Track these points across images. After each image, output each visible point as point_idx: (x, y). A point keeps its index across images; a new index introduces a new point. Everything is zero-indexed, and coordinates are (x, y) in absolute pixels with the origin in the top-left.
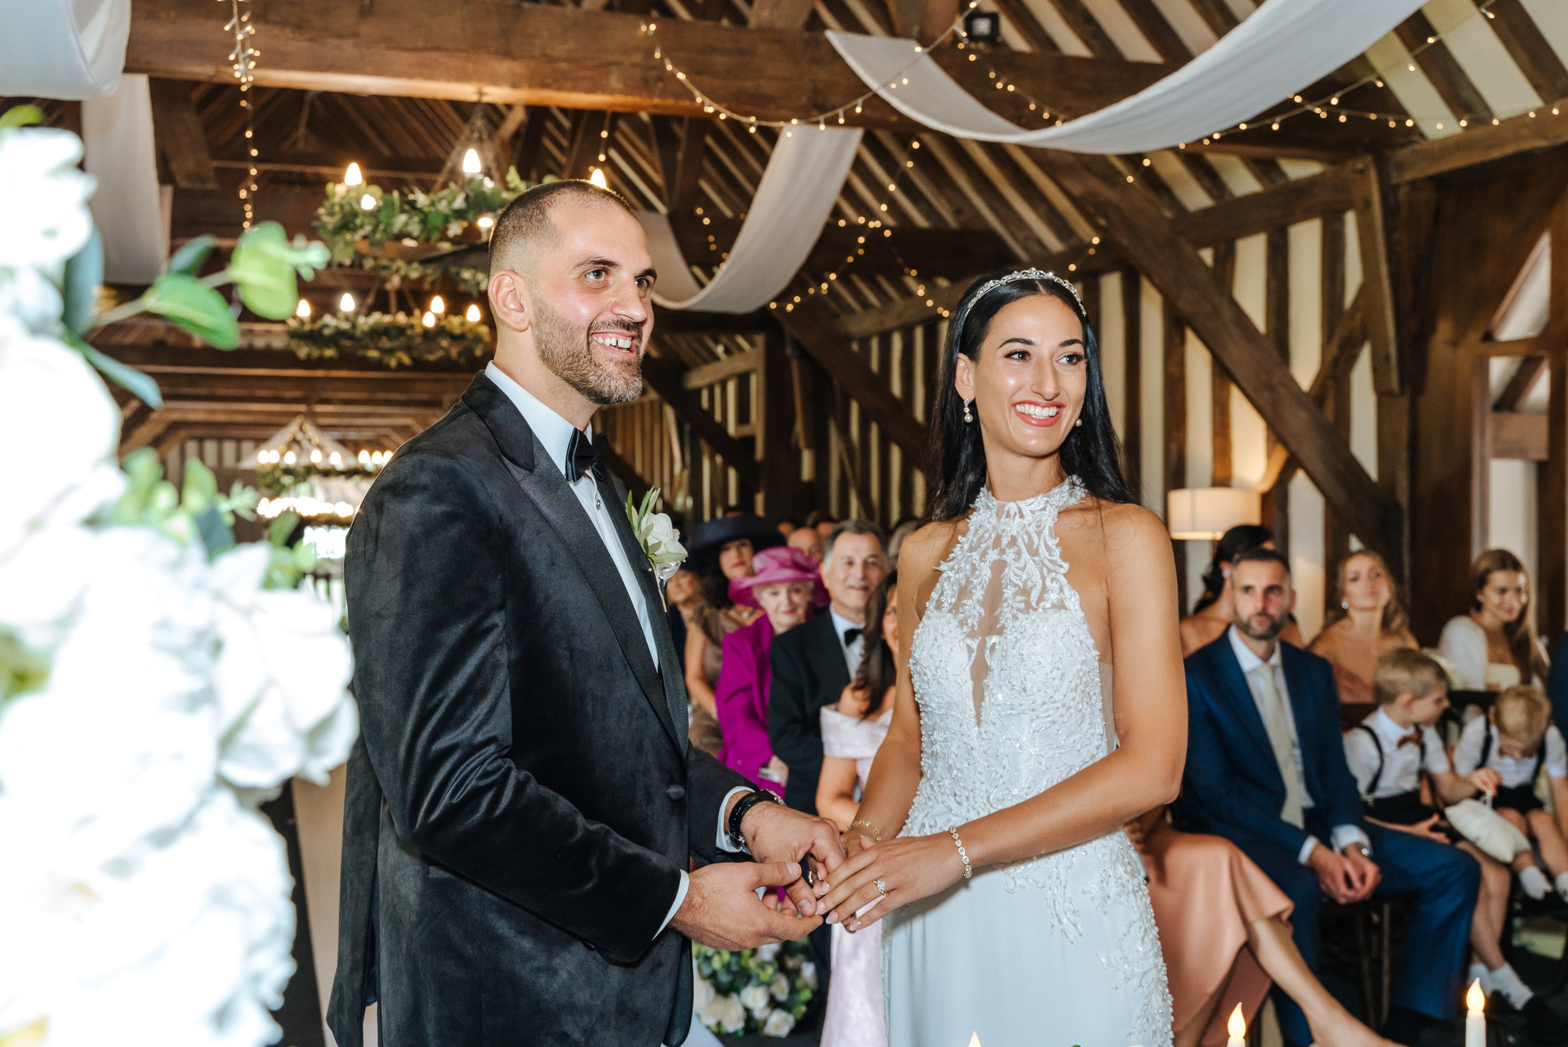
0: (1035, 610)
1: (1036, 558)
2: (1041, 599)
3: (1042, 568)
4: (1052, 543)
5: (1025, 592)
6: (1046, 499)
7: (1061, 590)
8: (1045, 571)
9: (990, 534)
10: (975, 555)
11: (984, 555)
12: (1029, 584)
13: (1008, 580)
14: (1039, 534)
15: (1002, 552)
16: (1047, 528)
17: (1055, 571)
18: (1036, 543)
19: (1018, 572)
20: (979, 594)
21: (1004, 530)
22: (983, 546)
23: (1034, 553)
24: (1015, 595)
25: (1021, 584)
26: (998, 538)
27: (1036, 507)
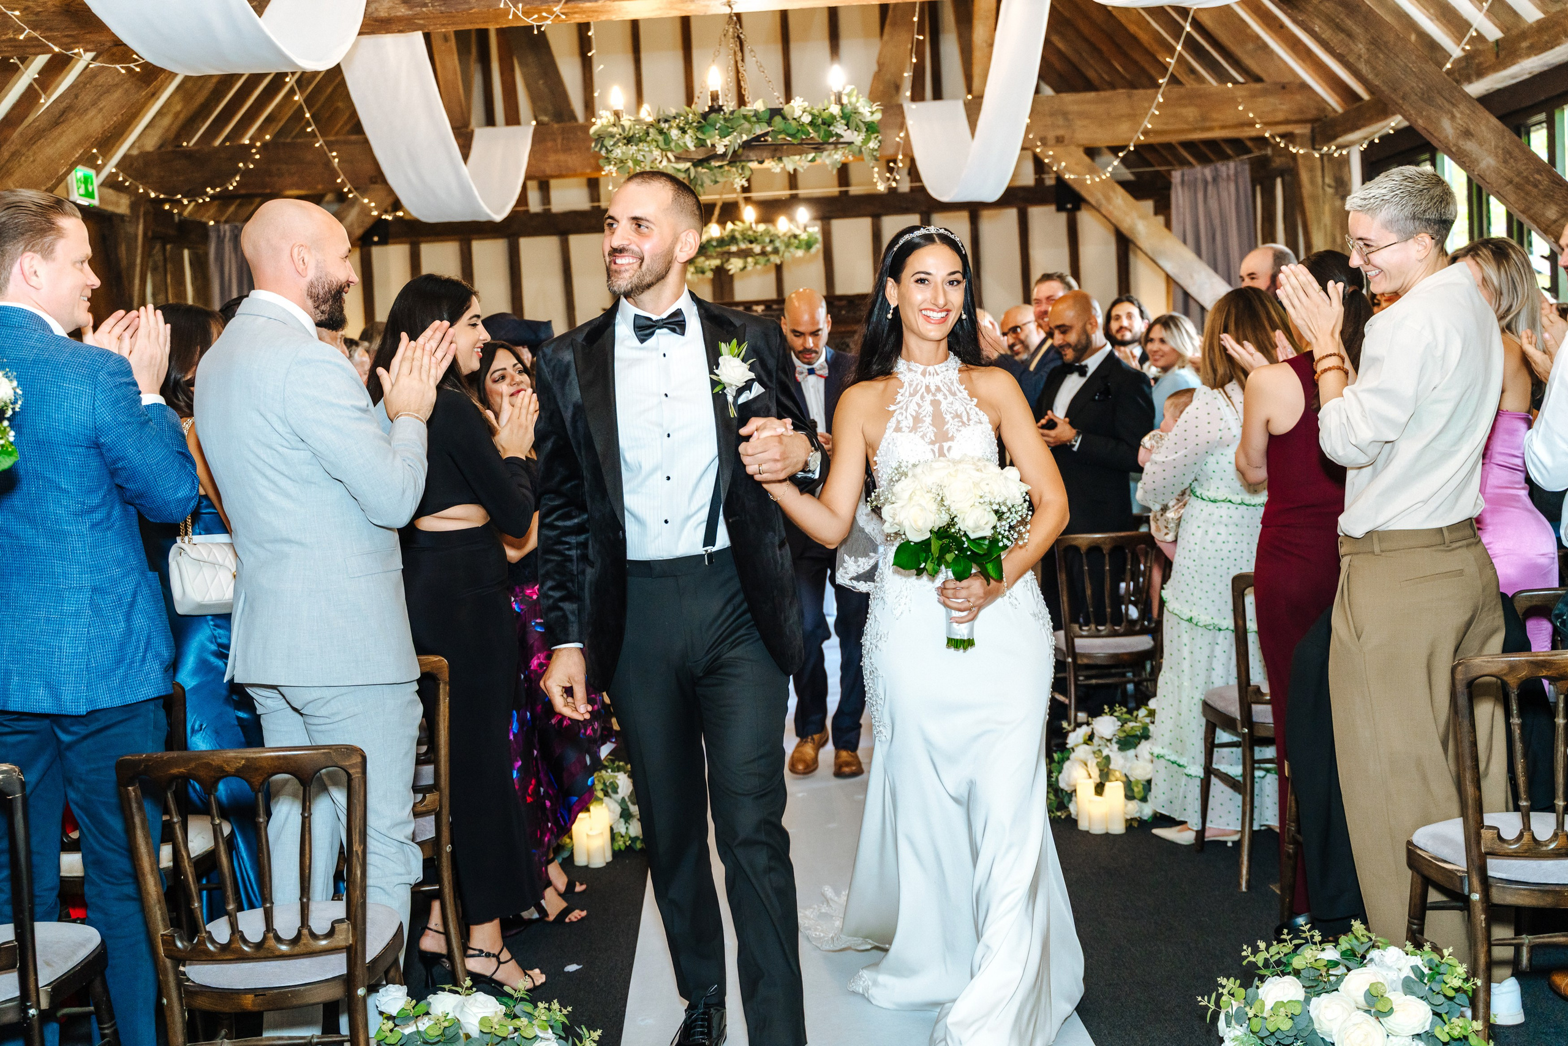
0: (969, 425)
1: (956, 397)
2: (969, 420)
4: (962, 388)
8: (964, 404)
10: (917, 398)
11: (922, 397)
12: (959, 412)
13: (945, 410)
14: (952, 383)
17: (970, 404)
18: (953, 388)
20: (928, 420)
23: (954, 394)
25: (954, 412)
26: (928, 388)
27: (944, 369)
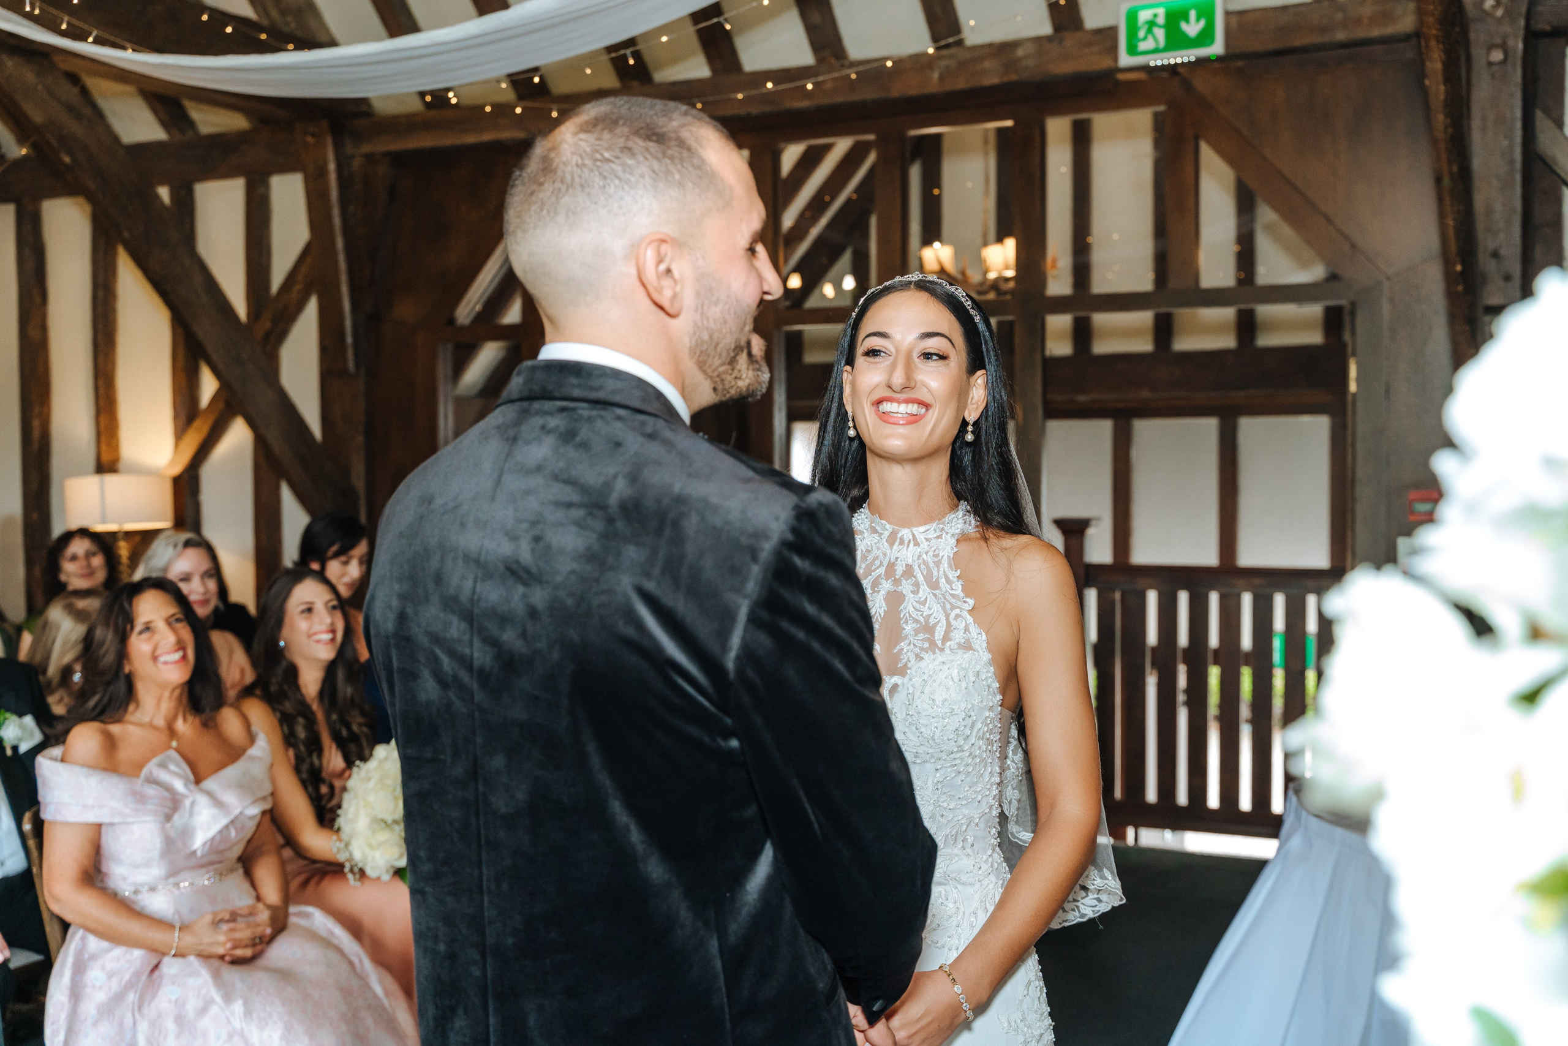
0: (942, 650)
1: (937, 592)
2: (946, 638)
3: (944, 603)
4: (953, 575)
5: (928, 628)
6: (941, 526)
7: (967, 629)
8: (948, 606)
9: (881, 563)
11: (875, 584)
12: (932, 621)
13: (907, 615)
14: (938, 564)
15: (897, 582)
16: (945, 557)
17: (958, 607)
18: (935, 573)
19: (918, 606)
21: (897, 559)
22: (875, 574)
23: (934, 585)
24: (917, 632)
25: (922, 619)
26: (891, 566)
27: (932, 535)
